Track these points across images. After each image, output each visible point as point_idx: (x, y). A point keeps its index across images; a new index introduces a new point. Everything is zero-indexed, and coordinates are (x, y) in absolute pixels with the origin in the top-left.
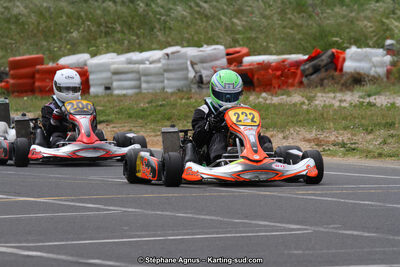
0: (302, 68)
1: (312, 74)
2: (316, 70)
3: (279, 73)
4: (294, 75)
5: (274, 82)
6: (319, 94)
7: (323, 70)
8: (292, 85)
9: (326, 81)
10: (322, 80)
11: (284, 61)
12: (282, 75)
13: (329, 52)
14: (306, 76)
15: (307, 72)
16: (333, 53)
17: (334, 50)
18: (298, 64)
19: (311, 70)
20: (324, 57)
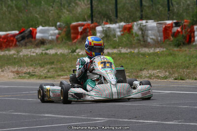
0: (16, 37)
1: (21, 40)
2: (23, 38)
3: (5, 40)
4: (13, 41)
5: (3, 45)
6: (23, 50)
7: (26, 38)
8: (12, 46)
9: (27, 44)
10: (26, 43)
11: (7, 34)
12: (7, 41)
13: (29, 30)
14: (19, 41)
15: (19, 40)
16: (31, 30)
17: (31, 29)
18: (14, 36)
19: (20, 39)
20: (26, 32)
